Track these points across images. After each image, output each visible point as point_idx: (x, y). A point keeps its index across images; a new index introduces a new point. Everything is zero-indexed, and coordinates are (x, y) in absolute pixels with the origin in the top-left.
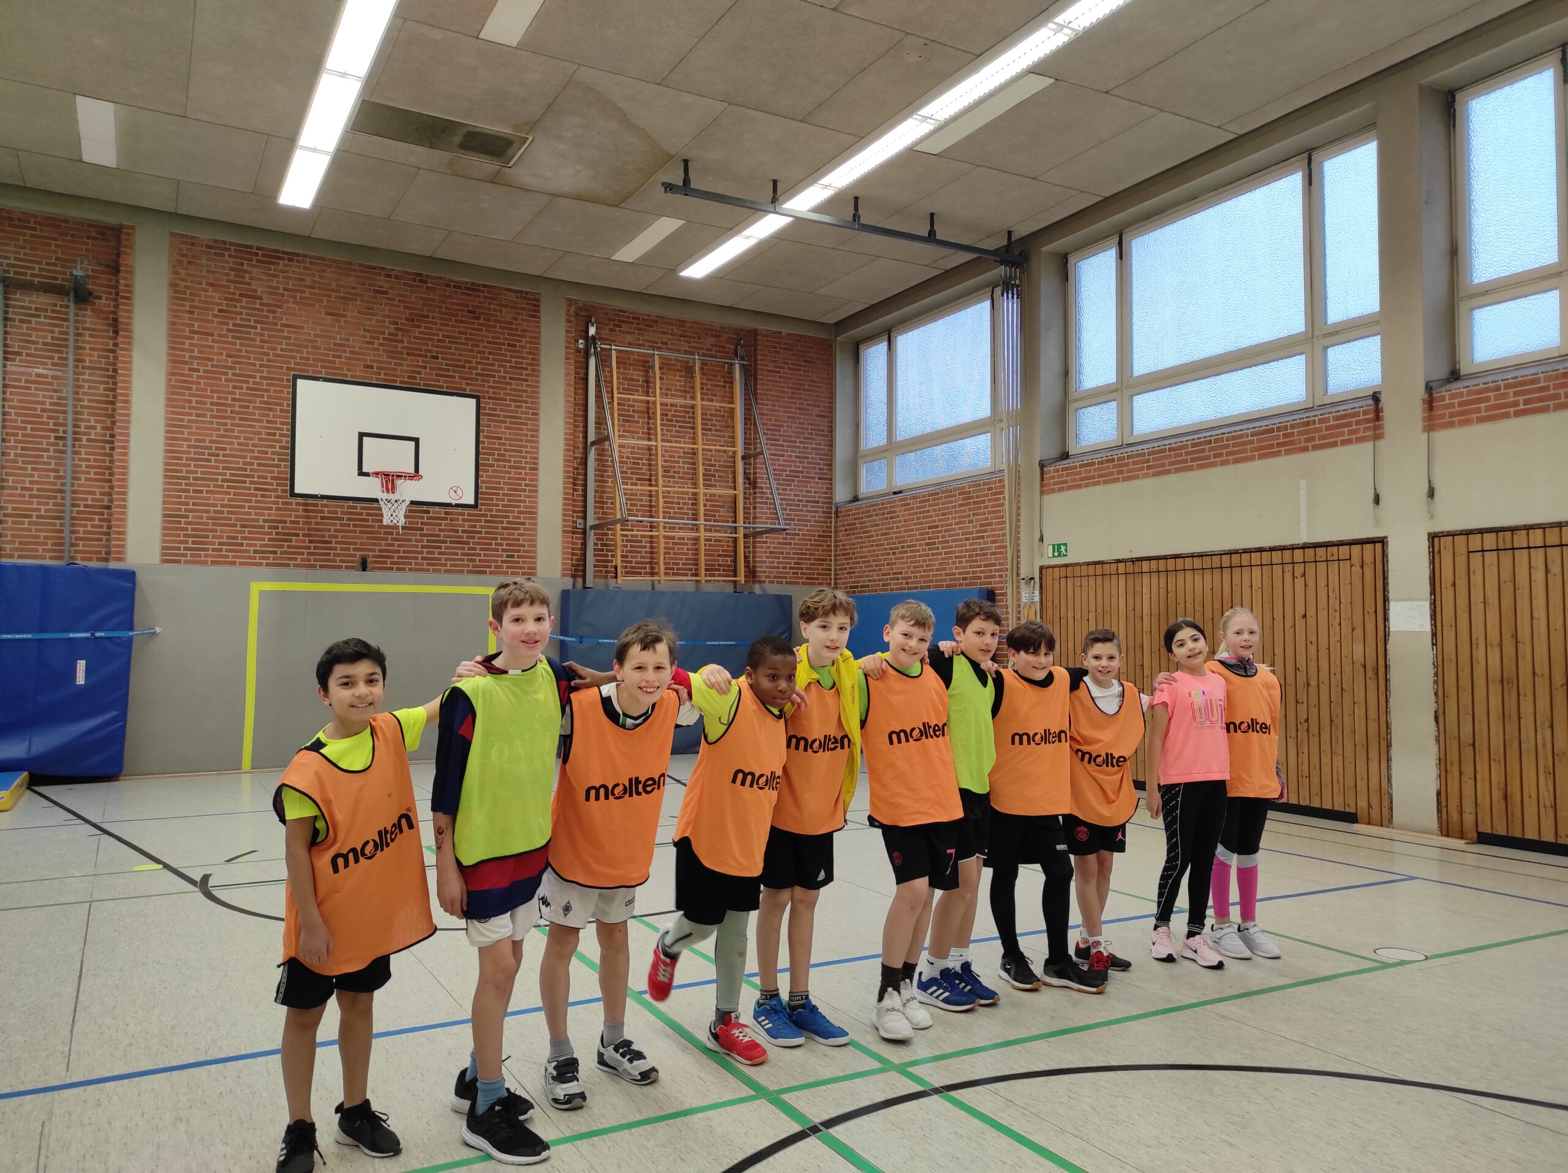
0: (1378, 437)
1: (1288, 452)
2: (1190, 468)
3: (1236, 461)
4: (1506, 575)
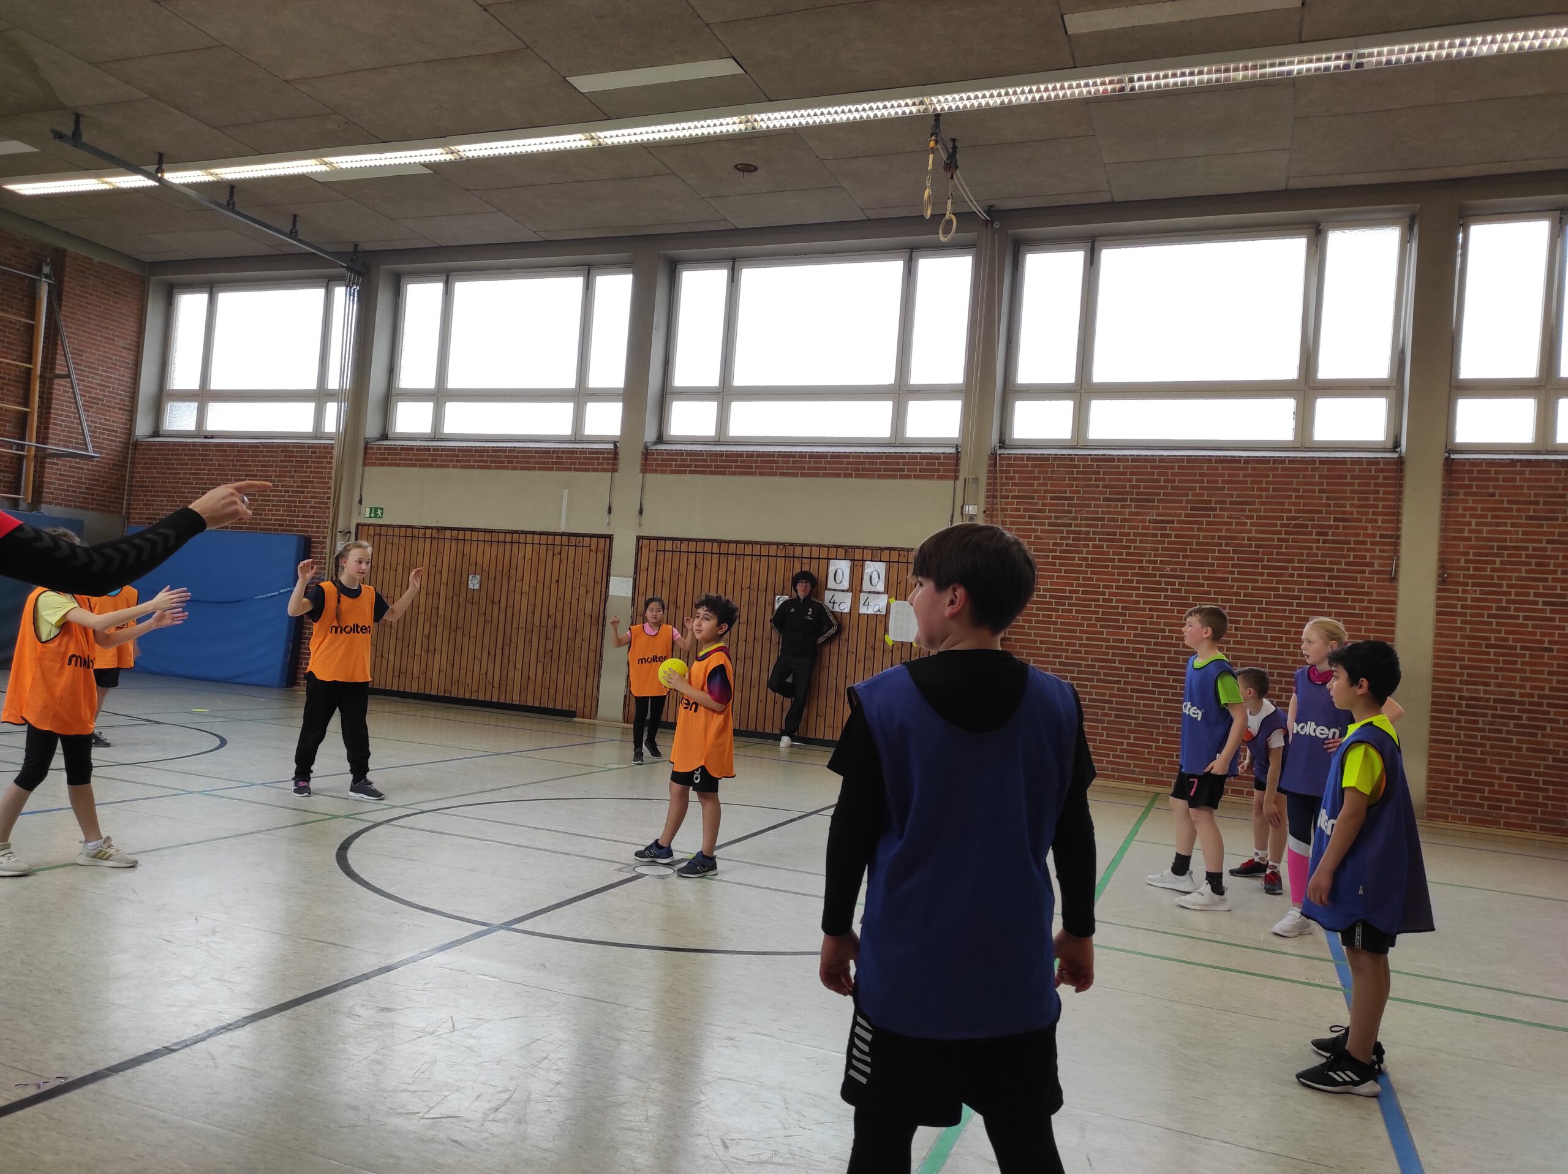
0: (614, 470)
1: (558, 469)
2: (489, 468)
3: (523, 469)
4: (675, 567)
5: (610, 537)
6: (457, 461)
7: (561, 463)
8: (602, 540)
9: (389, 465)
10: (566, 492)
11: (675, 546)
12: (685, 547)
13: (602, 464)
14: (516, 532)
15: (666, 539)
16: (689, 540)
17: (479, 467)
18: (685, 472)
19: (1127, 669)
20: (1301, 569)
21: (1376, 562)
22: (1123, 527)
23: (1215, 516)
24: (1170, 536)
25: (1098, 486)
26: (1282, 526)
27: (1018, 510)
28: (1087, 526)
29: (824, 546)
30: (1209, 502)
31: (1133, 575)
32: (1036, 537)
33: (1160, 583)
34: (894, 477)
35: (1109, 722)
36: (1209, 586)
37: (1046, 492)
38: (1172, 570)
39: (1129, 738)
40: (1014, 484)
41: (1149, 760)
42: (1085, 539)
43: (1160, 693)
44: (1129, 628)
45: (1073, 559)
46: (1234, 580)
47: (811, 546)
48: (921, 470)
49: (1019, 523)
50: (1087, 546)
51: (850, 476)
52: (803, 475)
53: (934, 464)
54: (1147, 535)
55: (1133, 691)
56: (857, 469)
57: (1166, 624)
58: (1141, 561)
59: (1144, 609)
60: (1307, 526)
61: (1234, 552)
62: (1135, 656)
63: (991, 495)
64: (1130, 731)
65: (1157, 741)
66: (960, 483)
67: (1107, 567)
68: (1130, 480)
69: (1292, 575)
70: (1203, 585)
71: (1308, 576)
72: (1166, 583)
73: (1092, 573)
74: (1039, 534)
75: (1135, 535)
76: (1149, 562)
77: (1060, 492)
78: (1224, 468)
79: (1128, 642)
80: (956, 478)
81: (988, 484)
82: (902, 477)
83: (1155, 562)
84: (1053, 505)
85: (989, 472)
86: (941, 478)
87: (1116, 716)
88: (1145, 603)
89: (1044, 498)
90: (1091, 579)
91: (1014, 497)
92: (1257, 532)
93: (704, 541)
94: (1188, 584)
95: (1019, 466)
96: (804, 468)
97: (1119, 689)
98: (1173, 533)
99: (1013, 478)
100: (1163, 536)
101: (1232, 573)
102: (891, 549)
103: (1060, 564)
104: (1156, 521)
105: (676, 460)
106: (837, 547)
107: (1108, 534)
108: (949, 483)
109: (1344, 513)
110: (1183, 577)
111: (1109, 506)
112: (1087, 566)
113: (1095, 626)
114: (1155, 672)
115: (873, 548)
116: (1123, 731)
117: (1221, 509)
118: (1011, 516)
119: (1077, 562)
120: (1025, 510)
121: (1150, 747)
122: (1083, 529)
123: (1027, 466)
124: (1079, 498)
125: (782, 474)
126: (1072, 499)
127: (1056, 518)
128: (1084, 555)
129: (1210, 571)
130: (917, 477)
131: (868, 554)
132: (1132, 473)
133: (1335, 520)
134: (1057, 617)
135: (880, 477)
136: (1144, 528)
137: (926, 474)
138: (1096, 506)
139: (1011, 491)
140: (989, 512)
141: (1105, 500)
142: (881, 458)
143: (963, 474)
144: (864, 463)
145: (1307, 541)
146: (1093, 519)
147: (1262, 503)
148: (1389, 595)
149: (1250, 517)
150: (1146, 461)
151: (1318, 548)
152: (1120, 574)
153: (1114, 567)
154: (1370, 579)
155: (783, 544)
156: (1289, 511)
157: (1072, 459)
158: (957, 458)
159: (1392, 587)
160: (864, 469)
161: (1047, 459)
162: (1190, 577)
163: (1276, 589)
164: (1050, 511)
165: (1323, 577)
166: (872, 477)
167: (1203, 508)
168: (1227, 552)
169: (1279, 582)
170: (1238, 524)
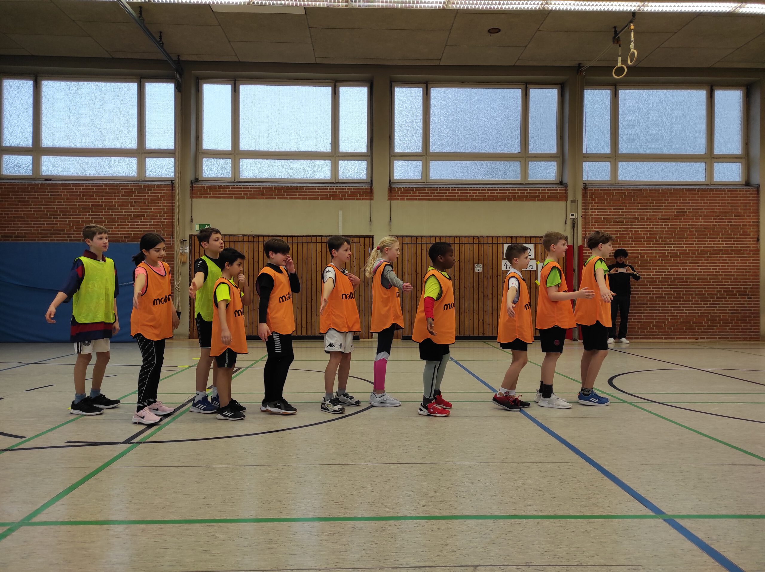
0: (371, 199)
1: (334, 199)
2: (287, 198)
3: (310, 199)
4: (414, 251)
5: (372, 237)
6: (263, 195)
7: (336, 195)
8: (367, 239)
9: (211, 197)
10: (341, 212)
11: (413, 240)
12: (419, 240)
13: (363, 196)
14: (309, 236)
15: (407, 237)
16: (422, 237)
17: (279, 198)
18: (415, 199)
19: (653, 288)
20: (722, 238)
21: (751, 233)
22: (647, 222)
23: (687, 215)
24: (668, 225)
25: (635, 203)
26: (714, 219)
27: (598, 215)
28: (631, 222)
29: (500, 237)
30: (684, 209)
31: (653, 244)
32: (608, 228)
33: (665, 247)
34: (535, 200)
35: (647, 313)
36: (686, 247)
37: (611, 206)
38: (670, 241)
39: (655, 319)
40: (595, 203)
41: (665, 328)
42: (631, 228)
43: (668, 298)
44: (653, 269)
45: (626, 237)
46: (696, 244)
47: (493, 237)
48: (548, 196)
49: (599, 222)
50: (632, 231)
51: (510, 200)
52: (485, 200)
53: (555, 193)
54: (658, 225)
55: (656, 297)
56: (515, 196)
57: (668, 266)
58: (656, 238)
59: (659, 260)
60: (723, 219)
61: (696, 231)
62: (656, 281)
63: (585, 208)
64: (656, 316)
65: (668, 319)
66: (569, 202)
67: (641, 241)
68: (649, 200)
69: (719, 241)
70: (683, 247)
71: (726, 241)
72: (668, 247)
73: (635, 244)
74: (609, 226)
75: (653, 225)
76: (660, 238)
77: (617, 206)
78: (689, 194)
79: (653, 275)
80: (566, 200)
81: (583, 203)
82: (539, 200)
83: (662, 238)
84: (614, 212)
85: (583, 197)
86: (558, 200)
87: (650, 310)
88: (659, 257)
89: (610, 209)
90: (634, 247)
91: (596, 209)
92: (705, 222)
93: (431, 237)
94: (677, 247)
95: (597, 193)
96: (485, 196)
97: (650, 297)
98: (669, 224)
99: (594, 200)
100: (665, 225)
101: (695, 241)
102: (535, 237)
103: (620, 241)
104: (661, 219)
105: (410, 193)
106: (507, 237)
107: (641, 225)
108: (563, 203)
109: (738, 212)
110: (675, 244)
111: (640, 212)
112: (632, 241)
114: (665, 288)
115: (526, 237)
116: (653, 316)
117: (689, 212)
118: (595, 218)
119: (627, 239)
120: (602, 215)
121: (665, 322)
122: (629, 223)
123: (601, 193)
124: (626, 209)
125: (473, 200)
126: (623, 209)
127: (616, 218)
128: (631, 236)
129: (686, 241)
130: (546, 200)
131: (523, 240)
132: (649, 196)
133: (735, 216)
135: (527, 200)
136: (657, 222)
137: (551, 198)
138: (634, 212)
139: (594, 206)
140: (584, 217)
141: (638, 209)
142: (527, 190)
143: (570, 198)
144: (518, 193)
145: (724, 225)
146: (633, 218)
147: (705, 209)
148: (757, 247)
149: (701, 216)
150: (656, 190)
151: (729, 228)
152: (647, 244)
153: (644, 241)
154: (749, 241)
155: (477, 237)
156: (716, 212)
157: (622, 190)
158: (566, 190)
159: (758, 244)
160: (518, 196)
161: (610, 190)
162: (678, 244)
163: (713, 247)
164: (613, 215)
165: (731, 241)
166: (523, 200)
167: (681, 212)
168: (693, 231)
169: (714, 244)
170: (696, 219)
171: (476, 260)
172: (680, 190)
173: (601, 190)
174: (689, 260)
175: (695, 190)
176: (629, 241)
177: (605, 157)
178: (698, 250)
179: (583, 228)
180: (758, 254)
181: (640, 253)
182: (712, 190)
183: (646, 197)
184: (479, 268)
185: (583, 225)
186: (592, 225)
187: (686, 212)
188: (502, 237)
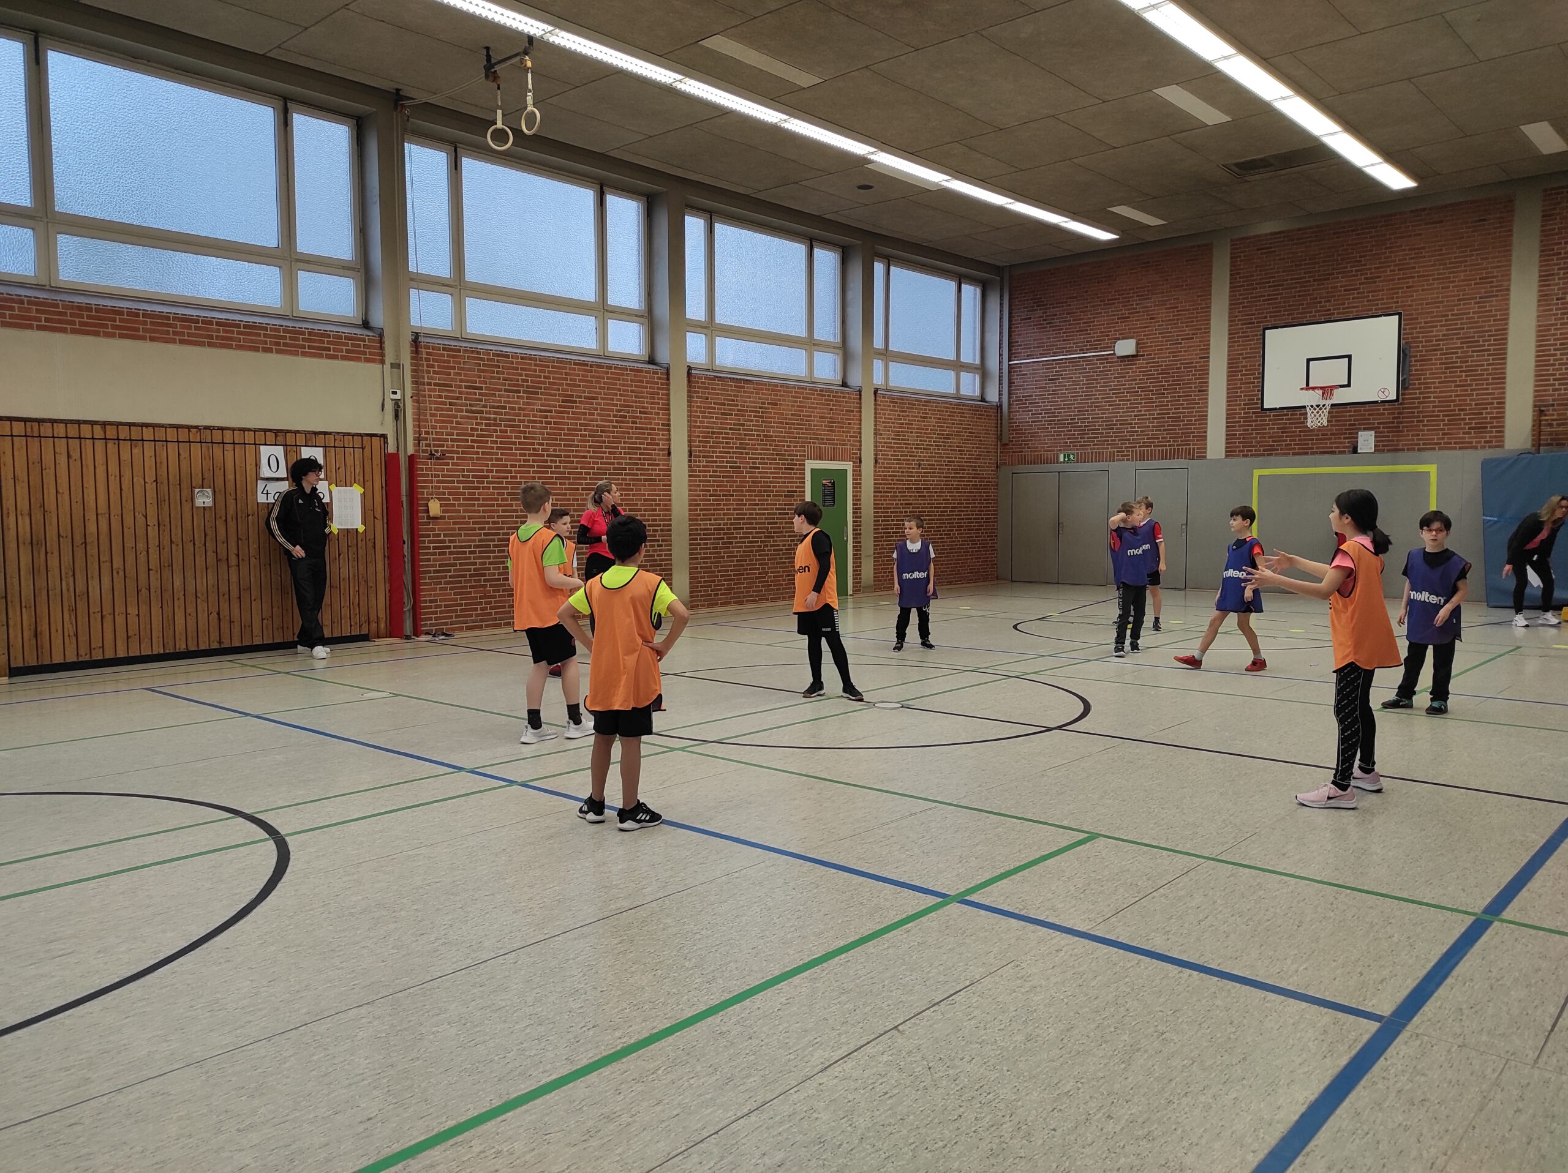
11: (29, 430)
12: (46, 430)
15: (11, 420)
16: (53, 421)
18: (30, 327)
20: (624, 448)
21: (661, 442)
22: (519, 415)
23: (577, 407)
24: (550, 423)
25: (499, 379)
26: (615, 416)
27: (440, 396)
28: (495, 413)
29: (249, 430)
30: (572, 396)
31: (530, 455)
32: (457, 423)
33: (546, 461)
34: (320, 356)
36: (577, 462)
37: (461, 381)
38: (555, 450)
40: (435, 372)
42: (495, 425)
45: (487, 442)
46: (591, 457)
47: (233, 430)
48: (348, 351)
49: (442, 409)
50: (496, 431)
51: (269, 350)
52: (211, 345)
53: (359, 346)
54: (535, 422)
56: (278, 344)
58: (533, 444)
60: (626, 417)
61: (590, 436)
63: (417, 382)
66: (387, 366)
67: (511, 449)
68: (521, 375)
69: (621, 453)
70: (572, 462)
71: (629, 453)
72: (552, 461)
73: (502, 454)
74: (459, 419)
75: (529, 421)
76: (540, 444)
77: (472, 381)
78: (578, 369)
80: (382, 362)
81: (413, 371)
82: (329, 357)
83: (542, 444)
84: (467, 393)
85: (412, 358)
86: (368, 360)
89: (460, 387)
90: (501, 460)
91: (436, 384)
92: (602, 421)
93: (79, 422)
94: (565, 462)
95: (437, 354)
96: (211, 337)
98: (552, 420)
99: (432, 366)
100: (546, 423)
101: (589, 452)
102: (325, 433)
104: (541, 411)
106: (265, 431)
107: (510, 420)
108: (375, 368)
109: (644, 407)
110: (560, 456)
111: (508, 397)
112: (498, 448)
113: (507, 500)
115: (306, 433)
117: (580, 402)
118: (435, 403)
119: (489, 445)
120: (446, 397)
122: (492, 416)
123: (443, 355)
124: (486, 388)
126: (481, 388)
127: (471, 405)
128: (495, 439)
129: (577, 451)
130: (344, 358)
131: (301, 440)
132: (522, 369)
133: (640, 412)
134: (479, 494)
135: (304, 354)
136: (534, 416)
137: (353, 355)
138: (500, 396)
139: (432, 378)
140: (417, 397)
141: (506, 391)
142: (303, 333)
143: (389, 359)
144: (285, 338)
145: (627, 428)
146: (498, 407)
147: (602, 399)
148: (668, 465)
149: (596, 409)
150: (530, 359)
151: (633, 433)
152: (521, 455)
153: (516, 449)
154: (659, 454)
155: (196, 427)
156: (616, 405)
157: (478, 353)
158: (381, 342)
159: (669, 460)
160: (285, 345)
161: (459, 351)
162: (565, 456)
163: (613, 464)
164: (466, 399)
165: (636, 454)
166: (296, 354)
167: (569, 401)
168: (585, 436)
169: (615, 458)
170: (590, 414)
171: (197, 480)
172: (566, 363)
173: (444, 349)
174: (581, 484)
175: (587, 365)
176: (493, 448)
177: (443, 285)
178: (593, 468)
179: (414, 420)
180: (670, 475)
181: (511, 472)
182: (611, 368)
183: (517, 369)
184: (204, 499)
185: (414, 413)
186: (432, 415)
187: (575, 402)
188: (255, 430)
